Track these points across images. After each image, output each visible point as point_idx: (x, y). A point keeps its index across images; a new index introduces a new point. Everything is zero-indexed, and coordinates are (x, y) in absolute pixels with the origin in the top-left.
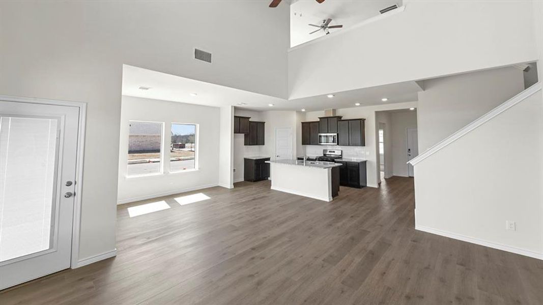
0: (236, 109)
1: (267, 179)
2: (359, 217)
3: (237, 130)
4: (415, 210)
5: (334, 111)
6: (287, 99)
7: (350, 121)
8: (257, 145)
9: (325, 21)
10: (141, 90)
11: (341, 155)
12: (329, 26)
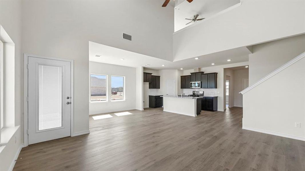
0: (144, 68)
1: (161, 107)
2: (211, 123)
3: (145, 80)
4: (243, 119)
5: (200, 69)
6: (172, 61)
7: (208, 75)
8: (156, 88)
9: (195, 16)
10: (96, 57)
11: (203, 94)
12: (197, 19)
